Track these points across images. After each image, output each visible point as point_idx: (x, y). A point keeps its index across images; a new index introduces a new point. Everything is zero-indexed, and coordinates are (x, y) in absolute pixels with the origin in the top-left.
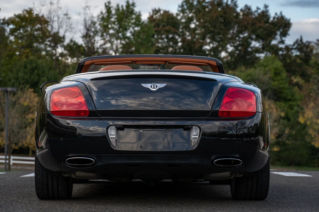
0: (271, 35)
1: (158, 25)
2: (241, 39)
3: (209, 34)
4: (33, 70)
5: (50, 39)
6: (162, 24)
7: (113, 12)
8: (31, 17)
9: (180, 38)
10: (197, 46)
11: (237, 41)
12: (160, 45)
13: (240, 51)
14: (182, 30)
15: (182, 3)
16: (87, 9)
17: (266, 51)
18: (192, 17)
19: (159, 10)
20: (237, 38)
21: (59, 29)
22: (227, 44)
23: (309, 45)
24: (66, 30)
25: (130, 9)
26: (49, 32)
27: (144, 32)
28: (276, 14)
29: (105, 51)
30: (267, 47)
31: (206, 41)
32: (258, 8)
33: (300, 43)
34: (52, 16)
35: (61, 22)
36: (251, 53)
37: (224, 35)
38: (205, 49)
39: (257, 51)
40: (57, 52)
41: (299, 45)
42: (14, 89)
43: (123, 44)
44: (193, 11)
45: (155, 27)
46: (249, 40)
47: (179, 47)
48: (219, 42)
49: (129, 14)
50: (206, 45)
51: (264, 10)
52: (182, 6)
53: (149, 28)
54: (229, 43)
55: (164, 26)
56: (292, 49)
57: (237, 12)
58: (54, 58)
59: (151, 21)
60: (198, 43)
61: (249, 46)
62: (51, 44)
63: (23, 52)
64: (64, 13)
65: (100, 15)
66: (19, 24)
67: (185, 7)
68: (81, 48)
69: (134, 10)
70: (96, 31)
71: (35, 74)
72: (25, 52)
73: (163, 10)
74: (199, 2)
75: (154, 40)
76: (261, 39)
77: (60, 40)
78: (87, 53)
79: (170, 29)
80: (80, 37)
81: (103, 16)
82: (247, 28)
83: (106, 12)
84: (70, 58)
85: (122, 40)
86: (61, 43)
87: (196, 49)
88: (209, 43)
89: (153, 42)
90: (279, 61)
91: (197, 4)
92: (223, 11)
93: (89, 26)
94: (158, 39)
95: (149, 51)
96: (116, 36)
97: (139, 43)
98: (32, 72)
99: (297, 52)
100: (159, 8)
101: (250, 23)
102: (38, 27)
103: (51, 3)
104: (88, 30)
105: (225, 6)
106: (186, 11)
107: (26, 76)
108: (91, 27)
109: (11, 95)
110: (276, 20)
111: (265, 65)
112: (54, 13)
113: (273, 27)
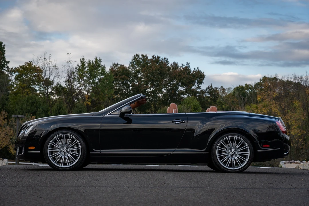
0: (192, 83)
1: (116, 75)
2: (171, 85)
3: (151, 81)
4: (33, 103)
5: (43, 82)
6: (119, 74)
7: (86, 65)
8: (31, 67)
9: (130, 83)
10: (142, 89)
11: (169, 87)
12: (117, 88)
13: (171, 93)
14: (132, 78)
16: (70, 63)
17: (188, 94)
18: (139, 69)
19: (117, 64)
20: (169, 84)
21: (50, 76)
22: (162, 89)
23: (216, 90)
24: (55, 77)
25: (98, 63)
26: (43, 78)
27: (107, 79)
28: (195, 69)
29: (80, 92)
30: (189, 91)
31: (148, 86)
32: (182, 65)
33: (210, 88)
34: (46, 67)
35: (52, 71)
36: (178, 95)
37: (160, 82)
38: (147, 91)
39: (182, 93)
40: (48, 92)
41: (209, 90)
42: (23, 116)
43: (92, 87)
44: (140, 66)
45: (114, 76)
46: (177, 86)
47: (130, 89)
48: (156, 87)
49: (97, 67)
50: (148, 89)
51: (187, 66)
52: (132, 62)
53: (110, 76)
54: (164, 88)
55: (120, 75)
56: (206, 92)
57: (169, 66)
58: (46, 95)
59: (112, 72)
60: (143, 87)
61: (177, 90)
62: (44, 85)
63: (24, 91)
64: (53, 65)
65: (77, 67)
66: (22, 72)
67: (134, 63)
68: (64, 89)
69: (100, 64)
70: (75, 78)
71: (34, 106)
72: (26, 91)
73: (120, 65)
74: (143, 60)
75: (113, 84)
76: (185, 86)
77: (50, 83)
78: (69, 92)
79: (124, 77)
80: (64, 82)
81: (79, 68)
82: (176, 78)
83: (81, 65)
84: (57, 96)
85: (92, 84)
86: (51, 85)
87: (142, 91)
88: (150, 88)
89: (113, 86)
90: (197, 101)
91: (142, 61)
92: (159, 66)
93: (70, 75)
94: (116, 84)
95: (110, 92)
96: (88, 82)
97: (104, 86)
98: (32, 105)
99: (208, 95)
100: (117, 63)
101: (177, 75)
102: (35, 74)
103: (45, 58)
104: (70, 77)
105: (160, 62)
106: (135, 66)
107: (28, 107)
108: (72, 75)
109: (20, 120)
110: (194, 73)
111: (188, 102)
112: (47, 65)
113: (193, 78)
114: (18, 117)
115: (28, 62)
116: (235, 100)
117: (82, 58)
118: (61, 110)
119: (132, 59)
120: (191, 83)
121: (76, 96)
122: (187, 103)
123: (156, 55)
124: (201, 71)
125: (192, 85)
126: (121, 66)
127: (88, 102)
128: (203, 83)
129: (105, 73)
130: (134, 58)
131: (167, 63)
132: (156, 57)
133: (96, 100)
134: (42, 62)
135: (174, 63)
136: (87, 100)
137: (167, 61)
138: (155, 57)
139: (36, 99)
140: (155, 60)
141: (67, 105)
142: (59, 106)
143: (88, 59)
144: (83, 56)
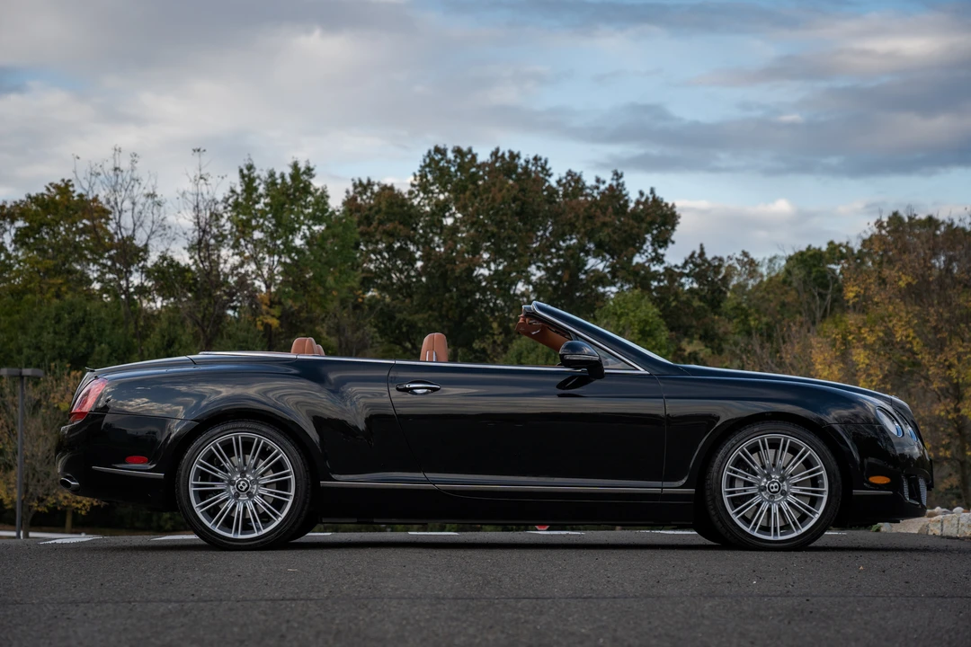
0: (635, 243)
1: (367, 220)
2: (561, 252)
3: (490, 241)
4: (76, 327)
5: (113, 252)
6: (377, 217)
7: (261, 189)
8: (68, 200)
9: (418, 250)
10: (460, 268)
11: (553, 258)
12: (372, 267)
13: (560, 279)
14: (425, 231)
15: (423, 168)
16: (202, 181)
17: (621, 282)
18: (446, 200)
19: (370, 184)
20: (553, 250)
21: (134, 231)
22: (529, 264)
23: (719, 266)
24: (152, 233)
25: (301, 182)
26: (111, 238)
27: (334, 236)
28: (641, 194)
29: (242, 282)
30: (623, 271)
31: (481, 256)
32: (598, 180)
33: (699, 261)
34: (119, 200)
35: (141, 213)
36: (585, 286)
37: (522, 243)
38: (477, 276)
39: (600, 279)
40: (130, 285)
41: (696, 265)
42: (40, 372)
43: (285, 264)
44: (449, 186)
45: (359, 224)
46: (582, 255)
47: (416, 270)
48: (510, 259)
49: (297, 194)
50: (481, 266)
51: (615, 183)
52: (423, 176)
53: (346, 227)
54: (535, 263)
55: (381, 223)
56: (682, 275)
57: (550, 187)
58: (123, 297)
59: (350, 210)
60: (462, 262)
61: (582, 268)
62: (114, 264)
63: (47, 284)
64: (146, 192)
65: (230, 197)
66: (39, 218)
67: (430, 177)
68: (186, 274)
69: (310, 184)
70: (221, 234)
71: (80, 336)
72: (53, 284)
73: (378, 184)
74: (461, 167)
75: (358, 255)
76: (608, 252)
77: (137, 255)
78: (202, 284)
79: (395, 228)
80: (185, 248)
81: (237, 198)
82: (576, 227)
83: (243, 191)
84: (161, 299)
85: (283, 256)
86: (140, 262)
87: (457, 274)
88: (488, 263)
89: (356, 258)
90: (650, 304)
91: (456, 171)
92: (517, 187)
93: (206, 224)
94: (368, 252)
95: (347, 282)
96: (268, 247)
97: (323, 260)
98: (74, 332)
99: (692, 283)
100: (369, 181)
101: (581, 216)
102: (84, 224)
103: (116, 169)
104: (204, 231)
105: (521, 174)
106: (432, 188)
107: (60, 340)
108: (210, 226)
109: (30, 385)
110: (641, 207)
111: (619, 312)
112: (123, 193)
113: (636, 225)
114: (22, 377)
115: (60, 183)
116: (789, 299)
117: (247, 163)
118: (177, 346)
119: (423, 164)
120: (631, 242)
121: (225, 298)
122: (616, 314)
123: (504, 149)
124: (665, 201)
125: (631, 249)
126: (385, 188)
127: (269, 317)
128: (673, 242)
129: (328, 214)
130: (428, 161)
131: (546, 175)
132: (503, 154)
133: (299, 311)
134: (106, 182)
135: (570, 173)
136: (264, 313)
137: (543, 168)
138: (500, 154)
139: (85, 311)
140: (502, 165)
141: (197, 328)
142: (169, 334)
143: (265, 170)
144: (250, 159)
